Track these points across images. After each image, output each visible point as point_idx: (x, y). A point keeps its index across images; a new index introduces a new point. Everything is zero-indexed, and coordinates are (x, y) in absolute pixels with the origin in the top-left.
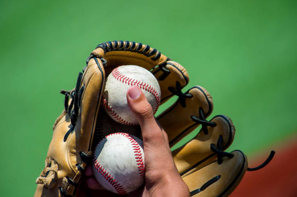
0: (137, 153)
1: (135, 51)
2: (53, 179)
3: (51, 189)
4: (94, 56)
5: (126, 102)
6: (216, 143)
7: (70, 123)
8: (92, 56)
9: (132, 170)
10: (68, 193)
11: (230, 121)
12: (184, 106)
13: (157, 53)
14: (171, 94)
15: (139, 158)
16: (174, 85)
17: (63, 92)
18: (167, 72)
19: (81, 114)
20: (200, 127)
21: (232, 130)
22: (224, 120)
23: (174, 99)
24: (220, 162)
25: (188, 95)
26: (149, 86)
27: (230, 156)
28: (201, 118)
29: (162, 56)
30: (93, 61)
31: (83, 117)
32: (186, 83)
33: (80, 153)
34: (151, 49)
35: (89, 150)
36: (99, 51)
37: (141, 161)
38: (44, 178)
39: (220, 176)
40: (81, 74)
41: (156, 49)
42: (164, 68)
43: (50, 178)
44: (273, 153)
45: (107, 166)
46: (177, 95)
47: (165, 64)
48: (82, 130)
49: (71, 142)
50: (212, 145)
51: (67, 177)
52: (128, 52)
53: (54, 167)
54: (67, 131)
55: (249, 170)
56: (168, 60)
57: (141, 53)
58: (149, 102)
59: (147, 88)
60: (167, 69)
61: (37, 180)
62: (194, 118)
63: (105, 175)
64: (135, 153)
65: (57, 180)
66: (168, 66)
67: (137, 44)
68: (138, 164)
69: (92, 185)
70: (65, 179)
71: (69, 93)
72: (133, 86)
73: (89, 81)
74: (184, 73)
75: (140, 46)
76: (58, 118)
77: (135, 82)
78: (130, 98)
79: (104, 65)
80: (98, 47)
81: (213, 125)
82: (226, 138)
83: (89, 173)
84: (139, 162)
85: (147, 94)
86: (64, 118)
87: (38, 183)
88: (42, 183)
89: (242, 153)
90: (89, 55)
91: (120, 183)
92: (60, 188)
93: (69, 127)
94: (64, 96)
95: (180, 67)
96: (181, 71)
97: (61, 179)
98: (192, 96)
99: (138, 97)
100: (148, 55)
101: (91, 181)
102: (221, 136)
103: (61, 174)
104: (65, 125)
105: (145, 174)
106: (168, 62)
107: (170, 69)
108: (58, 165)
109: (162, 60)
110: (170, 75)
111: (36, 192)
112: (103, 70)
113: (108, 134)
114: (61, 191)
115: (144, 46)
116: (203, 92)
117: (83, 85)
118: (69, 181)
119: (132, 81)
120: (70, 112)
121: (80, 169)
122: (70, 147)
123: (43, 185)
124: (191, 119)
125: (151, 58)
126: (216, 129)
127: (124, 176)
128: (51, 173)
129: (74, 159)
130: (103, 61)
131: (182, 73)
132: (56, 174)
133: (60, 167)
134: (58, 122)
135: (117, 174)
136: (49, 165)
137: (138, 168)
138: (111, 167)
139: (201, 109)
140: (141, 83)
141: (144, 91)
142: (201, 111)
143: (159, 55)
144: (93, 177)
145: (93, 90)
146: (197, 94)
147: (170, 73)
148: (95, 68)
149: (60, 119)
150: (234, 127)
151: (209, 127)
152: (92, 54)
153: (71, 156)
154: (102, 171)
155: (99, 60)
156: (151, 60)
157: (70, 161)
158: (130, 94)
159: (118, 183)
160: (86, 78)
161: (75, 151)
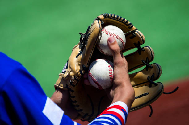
0: (110, 70)
1: (120, 21)
2: (67, 76)
3: (65, 80)
4: (98, 19)
5: (107, 44)
6: (150, 76)
7: (80, 50)
8: (97, 18)
9: (107, 78)
10: (74, 84)
11: (160, 68)
12: (140, 54)
13: (132, 25)
14: (134, 46)
15: (110, 73)
16: (137, 42)
17: (80, 34)
18: (134, 35)
19: (86, 46)
20: (145, 67)
21: (160, 72)
22: (157, 66)
23: (136, 49)
24: (150, 86)
25: (143, 49)
26: (119, 37)
27: (156, 85)
28: (146, 63)
29: (134, 27)
30: (97, 21)
31: (87, 48)
32: (143, 43)
33: (83, 65)
34: (129, 22)
35: (87, 65)
36: (102, 17)
37: (112, 74)
38: (63, 74)
39: (148, 93)
40: (89, 27)
41: (132, 23)
42: (133, 33)
43: (66, 75)
44: (178, 88)
45: (94, 75)
46: (137, 48)
47: (135, 31)
48: (85, 54)
49: (79, 59)
50: (148, 77)
51: (74, 76)
52: (117, 21)
53: (69, 69)
54: (78, 53)
55: (164, 93)
56: (136, 29)
57: (124, 23)
58: (119, 45)
59: (118, 38)
60: (135, 34)
61: (60, 74)
62: (143, 61)
63: (93, 79)
64: (109, 70)
65: (69, 76)
66: (136, 33)
67: (122, 18)
68: (110, 76)
69: (86, 83)
70: (73, 77)
71: (83, 35)
72: (111, 36)
73: (93, 31)
74: (143, 38)
75: (124, 19)
76: (75, 46)
77: (112, 34)
78: (109, 42)
79: (102, 24)
80: (102, 15)
81: (152, 68)
82: (156, 76)
83: (85, 76)
84: (110, 75)
85: (118, 41)
86: (78, 46)
87: (60, 76)
88: (62, 76)
89: (162, 85)
90: (96, 18)
91: (100, 84)
92: (70, 80)
93: (80, 51)
94: (80, 35)
95: (142, 34)
96: (141, 37)
97: (71, 76)
98: (144, 50)
99: (113, 42)
100: (127, 25)
101: (86, 81)
102: (154, 74)
103: (71, 74)
104: (78, 50)
105: (113, 80)
106: (136, 31)
107: (137, 35)
108: (71, 69)
109: (133, 29)
110: (136, 37)
111: (58, 79)
112: (101, 27)
113: (98, 59)
114: (70, 82)
115: (126, 20)
116: (151, 50)
117: (90, 32)
118: (75, 78)
119: (111, 34)
120: (81, 44)
121: (81, 73)
122: (78, 62)
123: (62, 77)
124: (141, 62)
125: (128, 27)
126: (152, 70)
127: (102, 80)
128: (67, 72)
129: (79, 68)
130: (102, 22)
131: (142, 38)
132: (69, 73)
133: (72, 70)
134: (75, 47)
135: (99, 79)
136: (67, 68)
137: (110, 77)
138: (96, 75)
139: (147, 58)
140: (115, 35)
141: (116, 39)
142: (147, 59)
143: (132, 26)
144: (87, 78)
145: (94, 36)
146: (147, 50)
147: (136, 36)
148: (97, 25)
149: (76, 47)
150: (161, 71)
151: (149, 68)
152: (98, 17)
153: (78, 66)
154: (92, 77)
155: (100, 21)
156: (128, 28)
157: (77, 68)
158: (109, 40)
159: (99, 84)
160: (92, 29)
161: (80, 64)
